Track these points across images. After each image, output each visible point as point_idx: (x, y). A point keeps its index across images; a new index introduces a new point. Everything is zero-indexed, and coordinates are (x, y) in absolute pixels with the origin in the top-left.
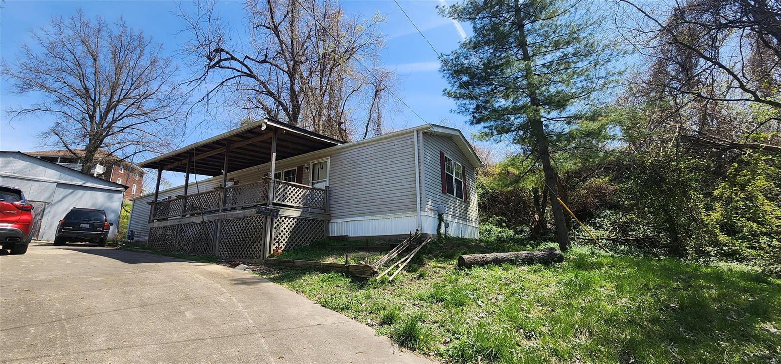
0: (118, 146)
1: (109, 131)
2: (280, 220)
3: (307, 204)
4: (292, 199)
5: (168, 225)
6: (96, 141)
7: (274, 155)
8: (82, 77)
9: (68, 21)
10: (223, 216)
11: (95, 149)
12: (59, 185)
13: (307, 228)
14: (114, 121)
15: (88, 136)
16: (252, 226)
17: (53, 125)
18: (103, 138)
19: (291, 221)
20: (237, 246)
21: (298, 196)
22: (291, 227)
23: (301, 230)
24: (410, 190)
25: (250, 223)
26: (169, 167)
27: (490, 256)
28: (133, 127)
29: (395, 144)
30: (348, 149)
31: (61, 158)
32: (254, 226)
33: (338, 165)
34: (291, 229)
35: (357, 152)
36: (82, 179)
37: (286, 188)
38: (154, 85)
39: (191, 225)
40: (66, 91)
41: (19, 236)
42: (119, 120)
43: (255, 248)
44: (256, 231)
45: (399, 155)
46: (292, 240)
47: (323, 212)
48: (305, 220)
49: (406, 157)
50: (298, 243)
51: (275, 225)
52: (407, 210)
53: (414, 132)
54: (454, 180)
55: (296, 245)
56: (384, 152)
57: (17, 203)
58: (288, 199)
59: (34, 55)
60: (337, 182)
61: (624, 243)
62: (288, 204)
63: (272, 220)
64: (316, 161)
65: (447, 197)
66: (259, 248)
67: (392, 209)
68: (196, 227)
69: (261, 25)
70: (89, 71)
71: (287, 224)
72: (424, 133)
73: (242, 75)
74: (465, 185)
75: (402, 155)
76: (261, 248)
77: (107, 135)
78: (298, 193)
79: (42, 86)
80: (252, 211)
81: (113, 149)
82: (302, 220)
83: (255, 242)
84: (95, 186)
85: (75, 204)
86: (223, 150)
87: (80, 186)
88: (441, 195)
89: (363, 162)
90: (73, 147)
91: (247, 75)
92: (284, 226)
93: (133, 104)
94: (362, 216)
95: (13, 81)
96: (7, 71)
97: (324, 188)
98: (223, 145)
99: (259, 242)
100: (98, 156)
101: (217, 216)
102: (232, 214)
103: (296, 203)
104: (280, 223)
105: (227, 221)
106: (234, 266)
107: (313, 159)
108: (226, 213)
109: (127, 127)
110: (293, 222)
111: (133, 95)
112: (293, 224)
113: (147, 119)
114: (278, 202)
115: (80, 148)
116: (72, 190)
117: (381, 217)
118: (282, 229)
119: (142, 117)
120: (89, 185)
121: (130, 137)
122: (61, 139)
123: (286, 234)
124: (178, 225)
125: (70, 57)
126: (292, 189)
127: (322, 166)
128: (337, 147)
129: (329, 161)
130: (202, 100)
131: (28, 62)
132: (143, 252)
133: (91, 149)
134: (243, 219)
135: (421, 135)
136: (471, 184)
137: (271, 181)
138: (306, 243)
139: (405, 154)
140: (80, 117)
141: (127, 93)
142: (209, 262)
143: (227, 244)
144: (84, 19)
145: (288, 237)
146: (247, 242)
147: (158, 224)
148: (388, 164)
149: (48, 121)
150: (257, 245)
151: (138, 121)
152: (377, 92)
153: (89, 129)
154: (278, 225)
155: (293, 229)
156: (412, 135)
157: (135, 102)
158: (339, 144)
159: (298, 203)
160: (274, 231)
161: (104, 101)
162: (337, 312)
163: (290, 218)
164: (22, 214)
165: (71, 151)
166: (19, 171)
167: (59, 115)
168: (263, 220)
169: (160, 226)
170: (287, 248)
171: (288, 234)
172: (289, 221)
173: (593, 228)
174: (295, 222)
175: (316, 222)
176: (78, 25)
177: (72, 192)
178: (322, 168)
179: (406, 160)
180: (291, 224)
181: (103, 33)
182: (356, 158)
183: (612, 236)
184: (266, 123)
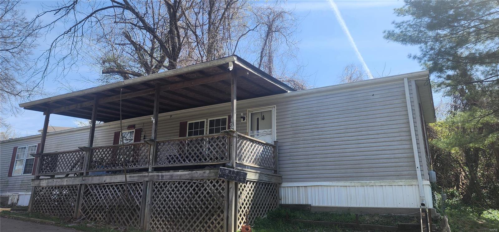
3: (262, 163)
4: (250, 158)
5: (65, 184)
10: (156, 177)
13: (264, 194)
16: (205, 193)
19: (251, 187)
20: (181, 218)
21: (254, 151)
24: (401, 151)
25: (202, 189)
26: (62, 109)
29: (375, 93)
32: (208, 193)
33: (288, 116)
37: (245, 144)
39: (102, 186)
43: (212, 223)
44: (213, 200)
45: (380, 108)
46: (253, 211)
47: (274, 173)
48: (263, 185)
49: (392, 110)
50: (258, 214)
52: (399, 176)
53: (403, 79)
55: (256, 218)
60: (290, 136)
62: (247, 164)
63: (236, 186)
64: (256, 110)
66: (219, 223)
68: (111, 189)
71: (248, 190)
73: (116, 6)
75: (386, 107)
80: (205, 173)
82: (260, 185)
83: (213, 215)
89: (326, 114)
92: (246, 194)
94: (329, 181)
97: (273, 143)
99: (219, 216)
101: (145, 176)
102: (172, 176)
104: (243, 189)
105: (161, 184)
107: (251, 107)
108: (160, 174)
118: (244, 197)
124: (81, 185)
126: (250, 146)
127: (265, 116)
128: (286, 94)
129: (274, 111)
130: (68, 31)
134: (189, 183)
135: (413, 83)
137: (234, 135)
138: (264, 214)
139: (391, 106)
143: (164, 214)
145: (250, 207)
146: (198, 214)
147: (48, 183)
148: (365, 117)
150: (216, 220)
156: (400, 84)
158: (289, 91)
159: (255, 162)
160: (238, 200)
168: (224, 185)
169: (50, 185)
174: (255, 187)
175: (271, 186)
178: (263, 119)
179: (393, 114)
184: (234, 62)
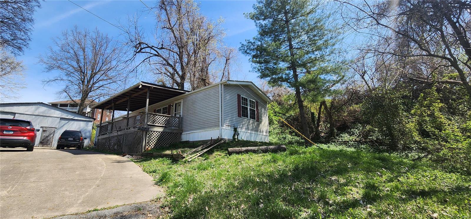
0: (97, 97)
1: (91, 89)
2: (151, 133)
3: (168, 124)
4: (158, 122)
5: (105, 137)
6: (85, 94)
7: (148, 100)
8: (78, 61)
9: (70, 33)
10: (126, 132)
11: (85, 99)
12: (62, 119)
13: (167, 137)
14: (93, 84)
15: (81, 92)
17: (64, 87)
18: (89, 93)
19: (158, 134)
20: (131, 147)
21: (162, 120)
22: (157, 136)
23: (164, 138)
24: (217, 116)
25: (137, 135)
26: (107, 107)
27: (244, 149)
28: (104, 86)
29: (211, 91)
30: (191, 95)
31: (70, 104)
33: (186, 104)
34: (157, 138)
35: (194, 97)
36: (72, 115)
37: (155, 117)
38: (114, 63)
39: (113, 137)
40: (71, 69)
41: (29, 143)
42: (97, 83)
43: (138, 147)
45: (213, 97)
46: (158, 143)
47: (178, 128)
48: (166, 133)
49: (216, 98)
50: (162, 145)
51: (148, 136)
52: (215, 126)
53: (219, 85)
54: (248, 110)
55: (160, 146)
56: (206, 96)
57: (28, 127)
58: (156, 122)
59: (54, 51)
60: (185, 113)
61: (364, 143)
62: (156, 125)
63: (146, 133)
64: (177, 102)
65: (242, 119)
67: (209, 126)
68: (116, 138)
69: (165, 27)
70: (81, 58)
71: (155, 135)
72: (224, 85)
73: (154, 56)
74: (258, 112)
76: (141, 147)
77: (90, 92)
78: (162, 119)
79: (59, 67)
81: (94, 98)
82: (164, 133)
83: (138, 144)
85: (69, 128)
86: (128, 98)
87: (72, 119)
88: (237, 118)
89: (197, 102)
90: (74, 99)
91: (156, 55)
92: (153, 136)
93: (103, 74)
94: (195, 130)
95: (45, 66)
96: (42, 61)
97: (179, 116)
98: (127, 95)
99: (140, 145)
100: (87, 102)
101: (124, 132)
102: (130, 131)
103: (161, 124)
104: (151, 135)
105: (128, 134)
106: (124, 156)
107: (175, 101)
108: (127, 130)
109: (101, 87)
110: (159, 134)
111: (103, 69)
112: (159, 135)
113: (111, 81)
114: (150, 124)
115: (78, 99)
116: (67, 121)
117: (204, 131)
118: (152, 137)
119: (109, 81)
120: (76, 118)
121: (102, 92)
122: (68, 94)
123: (155, 140)
124: (109, 137)
125: (71, 51)
126: (159, 117)
127: (179, 104)
128: (185, 94)
129: (182, 102)
131: (52, 55)
132: (91, 151)
133: (83, 100)
134: (134, 133)
135: (223, 86)
136: (263, 111)
137: (146, 113)
138: (167, 145)
140: (78, 82)
141: (100, 68)
142: (114, 154)
143: (128, 146)
144: (78, 31)
145: (156, 142)
146: (135, 145)
147: (101, 137)
148: (208, 102)
149: (62, 85)
151: (106, 83)
152: (227, 60)
153: (82, 88)
154: (150, 136)
155: (159, 138)
156: (218, 87)
157: (104, 73)
158: (187, 93)
159: (162, 124)
160: (147, 138)
161: (89, 73)
162: (148, 173)
163: (157, 132)
164: (30, 132)
165: (73, 101)
167: (67, 82)
168: (142, 133)
170: (155, 147)
171: (156, 140)
172: (156, 133)
173: (349, 135)
174: (160, 134)
175: (173, 134)
176: (75, 34)
177: (68, 122)
178: (180, 106)
179: (216, 100)
180: (158, 135)
181: (88, 37)
182: (194, 100)
183: (358, 139)
184: (142, 84)
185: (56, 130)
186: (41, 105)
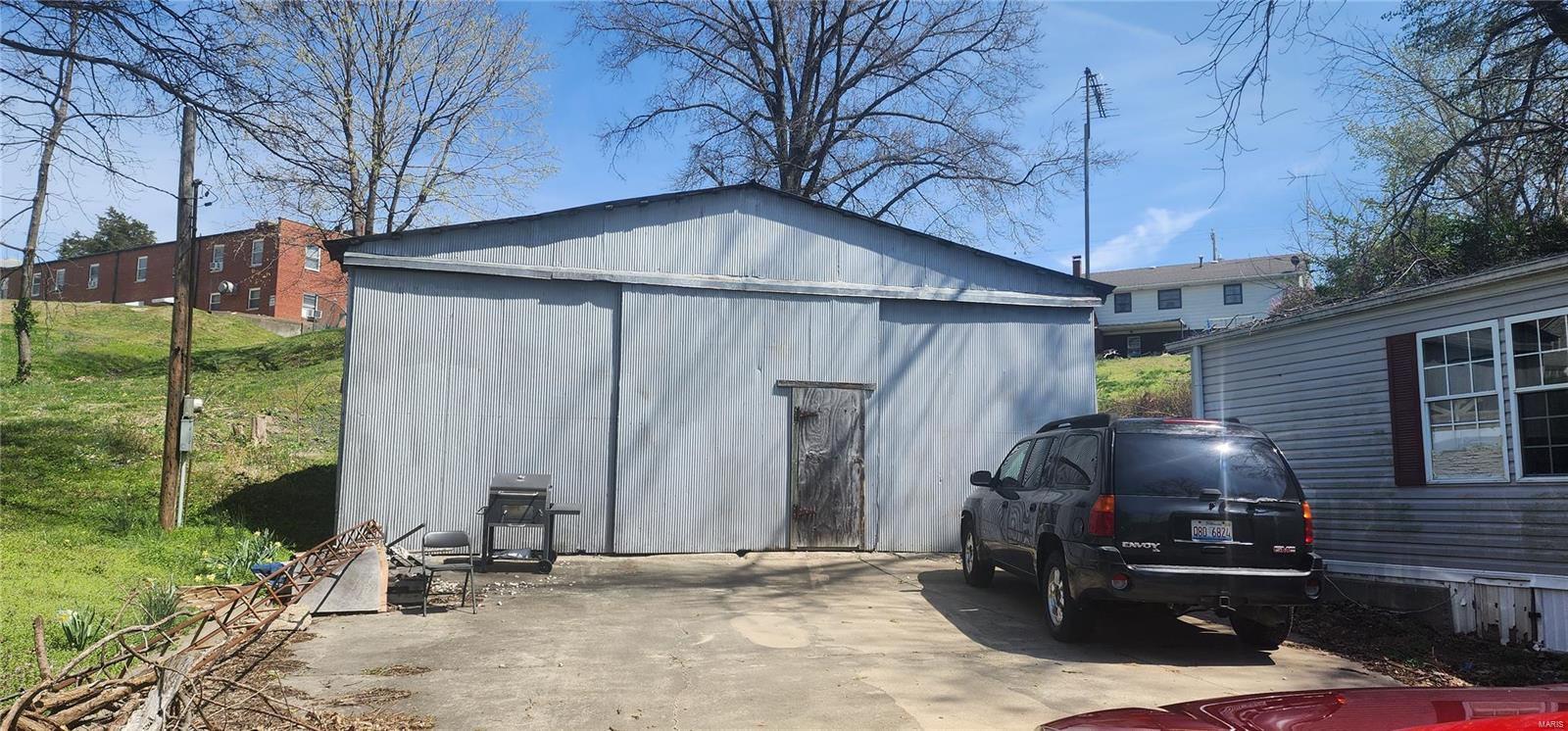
12: (891, 308)
84: (999, 296)
87: (950, 304)
120: (975, 295)
166: (768, 265)
177: (929, 337)
185: (867, 401)
186: (752, 201)
